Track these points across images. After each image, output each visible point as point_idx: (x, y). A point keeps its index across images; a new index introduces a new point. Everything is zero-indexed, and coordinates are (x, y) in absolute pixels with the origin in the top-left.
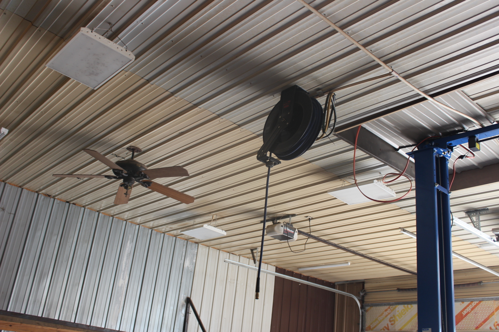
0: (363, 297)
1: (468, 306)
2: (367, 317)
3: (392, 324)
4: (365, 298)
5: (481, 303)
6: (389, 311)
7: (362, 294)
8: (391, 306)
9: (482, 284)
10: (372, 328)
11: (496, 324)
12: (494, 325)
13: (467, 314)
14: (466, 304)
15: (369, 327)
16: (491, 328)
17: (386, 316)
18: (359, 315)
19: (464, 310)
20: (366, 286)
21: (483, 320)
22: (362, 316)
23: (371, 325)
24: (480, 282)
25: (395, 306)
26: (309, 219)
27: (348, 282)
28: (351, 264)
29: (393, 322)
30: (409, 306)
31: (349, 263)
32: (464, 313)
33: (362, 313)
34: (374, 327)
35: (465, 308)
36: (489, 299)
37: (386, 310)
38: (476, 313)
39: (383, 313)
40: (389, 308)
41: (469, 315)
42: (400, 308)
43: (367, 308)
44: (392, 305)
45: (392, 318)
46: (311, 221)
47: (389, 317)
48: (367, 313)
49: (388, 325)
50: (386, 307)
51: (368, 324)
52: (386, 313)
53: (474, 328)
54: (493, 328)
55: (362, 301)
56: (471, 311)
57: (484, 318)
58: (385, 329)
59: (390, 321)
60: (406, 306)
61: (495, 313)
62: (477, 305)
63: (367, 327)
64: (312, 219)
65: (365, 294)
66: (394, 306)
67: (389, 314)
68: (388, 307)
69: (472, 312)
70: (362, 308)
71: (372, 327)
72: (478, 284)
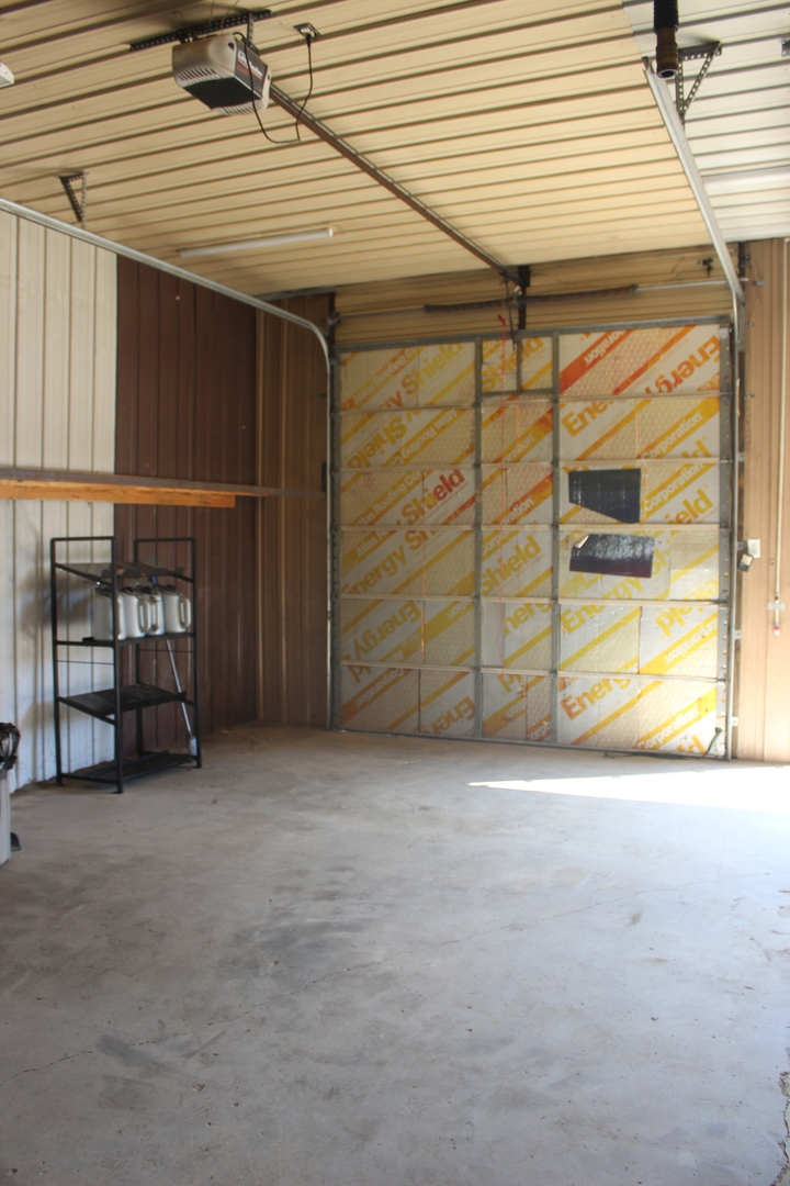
0: (333, 329)
1: (599, 342)
2: (343, 379)
3: (409, 392)
4: (338, 331)
5: (631, 335)
6: (400, 362)
7: (330, 322)
8: (407, 350)
9: (639, 289)
10: (357, 402)
11: (661, 381)
12: (657, 384)
13: (595, 362)
14: (595, 337)
15: (351, 402)
16: (648, 390)
17: (395, 373)
18: (326, 375)
19: (589, 351)
20: (340, 303)
21: (632, 373)
22: (332, 376)
23: (355, 398)
24: (634, 287)
25: (417, 348)
26: (308, 36)
27: (290, 296)
28: (335, 234)
29: (411, 388)
30: (455, 347)
31: (331, 232)
32: (589, 360)
33: (332, 368)
34: (364, 401)
35: (593, 347)
36: (650, 326)
37: (394, 360)
38: (616, 358)
39: (385, 368)
40: (403, 353)
41: (600, 362)
42: (431, 352)
43: (344, 356)
44: (411, 345)
45: (408, 376)
46: (313, 45)
47: (401, 375)
48: (343, 369)
49: (398, 394)
50: (392, 353)
51: (346, 393)
52: (395, 366)
53: (610, 392)
54: (654, 389)
55: (330, 340)
56: (605, 354)
57: (636, 367)
58: (391, 404)
59: (404, 385)
60: (446, 346)
61: (662, 357)
62: (621, 338)
63: (343, 401)
64: (318, 37)
65: (339, 323)
66: (413, 350)
67: (402, 367)
68: (399, 350)
69: (609, 355)
70: (332, 354)
71: (357, 400)
72: (627, 290)
